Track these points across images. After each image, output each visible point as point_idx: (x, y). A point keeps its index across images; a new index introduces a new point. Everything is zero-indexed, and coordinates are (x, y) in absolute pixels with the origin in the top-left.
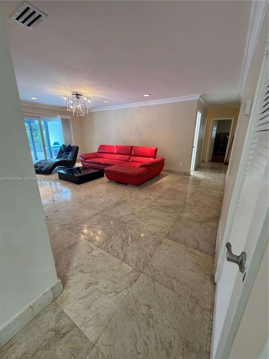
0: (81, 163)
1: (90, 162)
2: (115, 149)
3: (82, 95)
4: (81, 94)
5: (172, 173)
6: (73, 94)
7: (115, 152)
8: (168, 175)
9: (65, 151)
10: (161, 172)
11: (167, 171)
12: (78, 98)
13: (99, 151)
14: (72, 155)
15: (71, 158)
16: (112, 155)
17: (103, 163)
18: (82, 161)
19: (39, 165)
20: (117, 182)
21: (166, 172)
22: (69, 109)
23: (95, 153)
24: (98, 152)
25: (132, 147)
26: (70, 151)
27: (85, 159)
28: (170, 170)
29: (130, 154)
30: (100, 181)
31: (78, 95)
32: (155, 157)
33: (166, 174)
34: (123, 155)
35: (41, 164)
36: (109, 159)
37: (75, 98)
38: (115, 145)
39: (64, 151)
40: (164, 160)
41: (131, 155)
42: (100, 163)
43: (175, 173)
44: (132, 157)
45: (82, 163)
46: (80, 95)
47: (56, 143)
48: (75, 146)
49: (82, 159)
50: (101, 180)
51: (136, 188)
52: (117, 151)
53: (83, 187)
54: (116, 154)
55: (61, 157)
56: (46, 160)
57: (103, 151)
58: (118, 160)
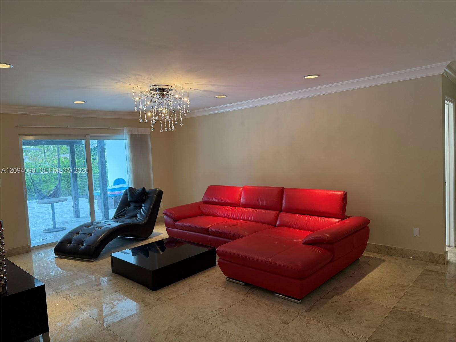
0: (165, 227)
1: (185, 226)
2: (241, 195)
3: (172, 90)
4: (169, 87)
5: (395, 255)
6: (152, 90)
7: (242, 200)
8: (384, 261)
9: (133, 202)
10: (363, 253)
11: (379, 249)
12: (163, 96)
13: (206, 199)
14: (148, 211)
15: (144, 218)
16: (236, 209)
17: (215, 230)
18: (167, 225)
19: (76, 237)
20: (247, 285)
21: (377, 252)
22: (144, 120)
23: (198, 205)
24: (205, 202)
25: (282, 191)
26: (144, 201)
27: (176, 220)
28: (388, 248)
29: (277, 207)
30: (205, 279)
31: (162, 91)
32: (342, 216)
33: (376, 259)
34: (260, 210)
35: (78, 234)
36: (228, 218)
37: (156, 98)
38: (242, 186)
39: (130, 201)
40: (368, 221)
41: (281, 211)
42: (206, 231)
43: (401, 256)
44: (281, 214)
45: (167, 229)
46: (168, 90)
47: (118, 181)
48: (155, 190)
49: (169, 220)
50: (208, 276)
51: (299, 307)
52: (246, 200)
53: (163, 299)
54: (245, 206)
55: (124, 215)
56: (91, 224)
57: (214, 200)
58: (251, 221)
